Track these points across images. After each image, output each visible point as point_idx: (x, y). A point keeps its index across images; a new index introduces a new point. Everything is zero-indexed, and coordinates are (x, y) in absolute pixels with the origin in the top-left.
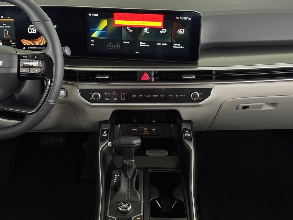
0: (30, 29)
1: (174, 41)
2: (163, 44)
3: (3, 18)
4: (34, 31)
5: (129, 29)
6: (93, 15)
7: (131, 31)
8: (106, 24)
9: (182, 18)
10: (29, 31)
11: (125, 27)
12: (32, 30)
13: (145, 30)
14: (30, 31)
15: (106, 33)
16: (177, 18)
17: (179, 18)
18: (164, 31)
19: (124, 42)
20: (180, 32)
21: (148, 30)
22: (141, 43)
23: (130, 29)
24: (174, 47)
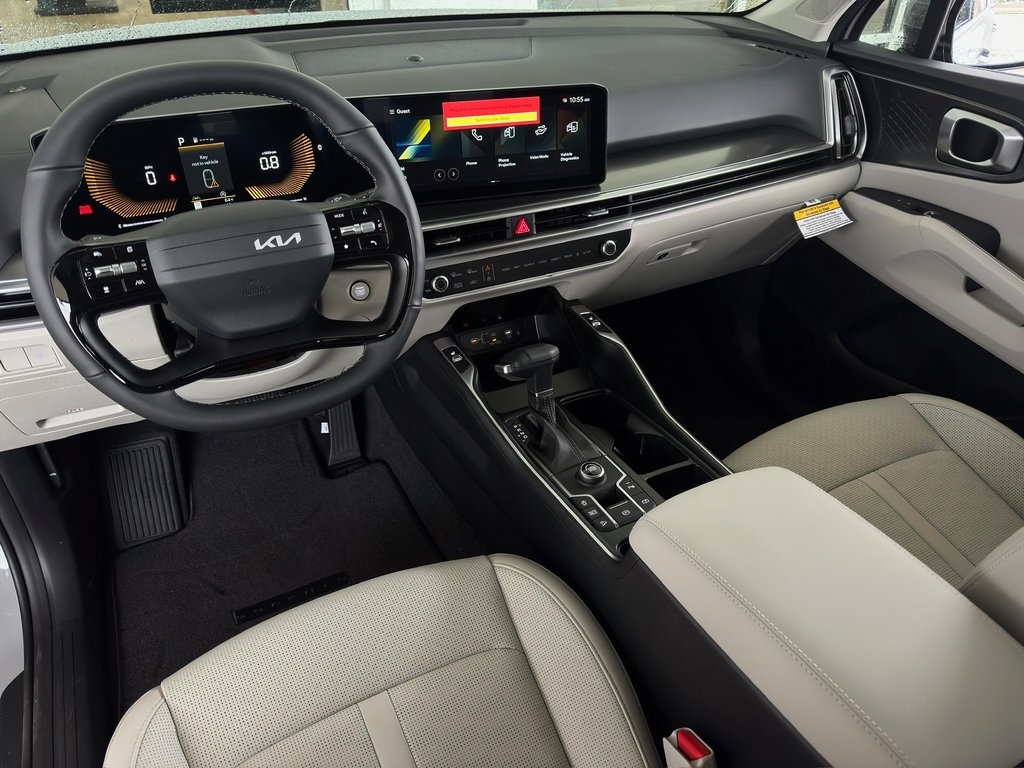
0: (264, 161)
1: (561, 147)
2: (541, 157)
3: (199, 143)
4: (275, 165)
5: (475, 135)
6: (399, 112)
7: (479, 138)
8: (428, 129)
9: (573, 100)
10: (262, 166)
11: (468, 130)
12: (269, 163)
13: (507, 132)
14: (265, 166)
15: (429, 148)
16: (565, 100)
17: (569, 100)
18: (541, 130)
19: (468, 163)
20: (572, 128)
21: (512, 130)
22: (500, 160)
23: (478, 134)
24: (562, 159)
